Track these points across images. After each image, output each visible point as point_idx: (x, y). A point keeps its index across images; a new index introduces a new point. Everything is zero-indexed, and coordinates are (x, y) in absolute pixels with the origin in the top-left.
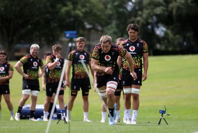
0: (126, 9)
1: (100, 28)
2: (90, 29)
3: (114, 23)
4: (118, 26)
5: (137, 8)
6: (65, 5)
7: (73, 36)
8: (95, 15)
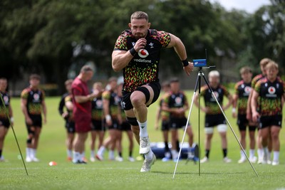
0: (263, 32)
1: (232, 54)
2: (221, 57)
3: (249, 48)
4: (253, 52)
5: (276, 30)
6: (193, 29)
7: (203, 64)
8: (227, 41)
